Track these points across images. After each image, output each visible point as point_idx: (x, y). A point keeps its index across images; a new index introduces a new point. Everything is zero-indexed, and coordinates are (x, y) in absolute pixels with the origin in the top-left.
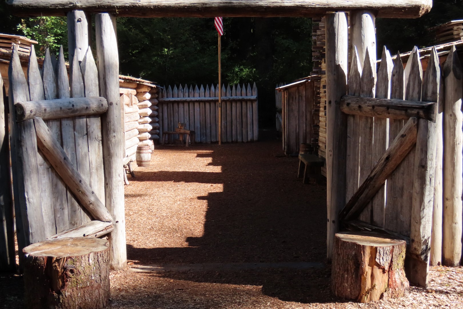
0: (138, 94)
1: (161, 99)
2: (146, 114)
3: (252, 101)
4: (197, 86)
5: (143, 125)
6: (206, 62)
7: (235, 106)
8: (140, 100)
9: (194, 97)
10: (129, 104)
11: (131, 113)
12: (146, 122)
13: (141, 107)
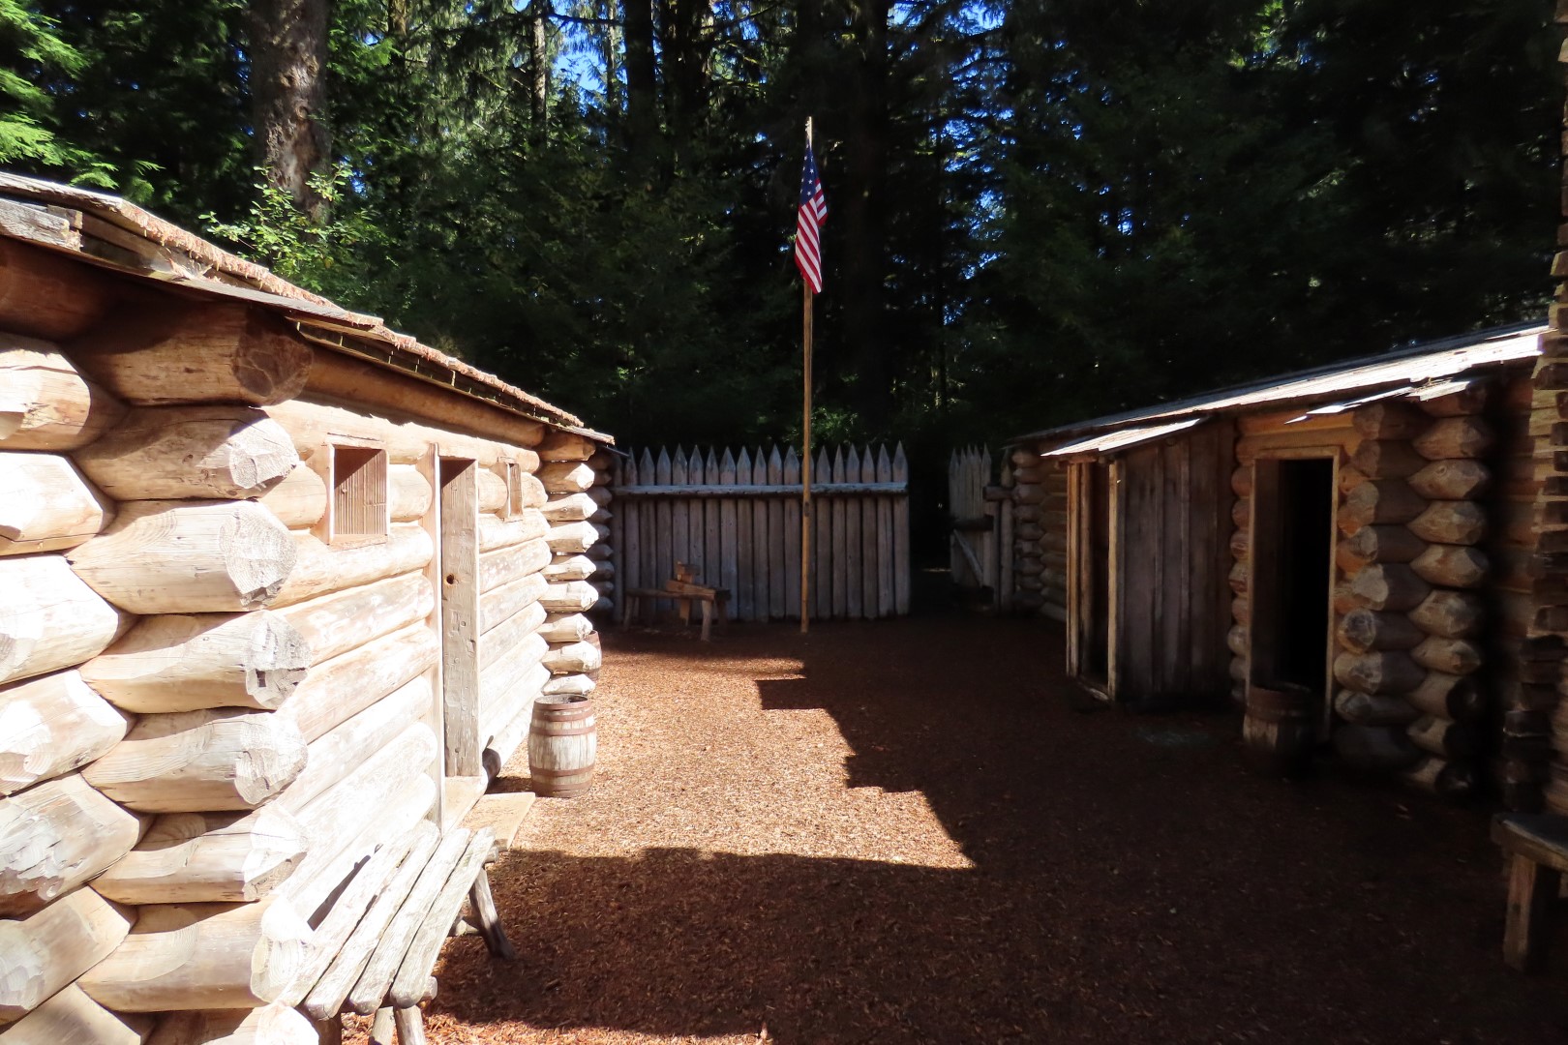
0: (549, 468)
1: (620, 490)
2: (578, 543)
3: (892, 497)
4: (728, 452)
5: (564, 586)
6: (743, 388)
7: (843, 512)
8: (553, 489)
9: (720, 483)
10: (504, 508)
11: (511, 545)
12: (576, 573)
13: (556, 517)
